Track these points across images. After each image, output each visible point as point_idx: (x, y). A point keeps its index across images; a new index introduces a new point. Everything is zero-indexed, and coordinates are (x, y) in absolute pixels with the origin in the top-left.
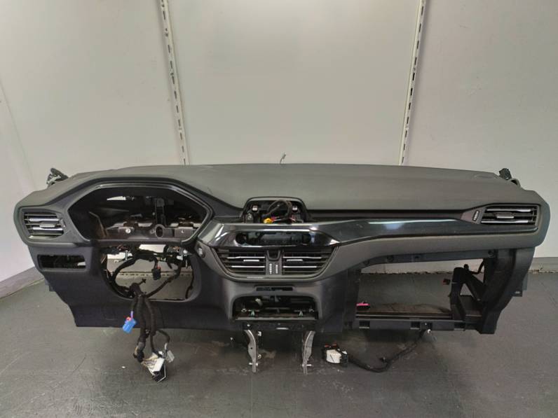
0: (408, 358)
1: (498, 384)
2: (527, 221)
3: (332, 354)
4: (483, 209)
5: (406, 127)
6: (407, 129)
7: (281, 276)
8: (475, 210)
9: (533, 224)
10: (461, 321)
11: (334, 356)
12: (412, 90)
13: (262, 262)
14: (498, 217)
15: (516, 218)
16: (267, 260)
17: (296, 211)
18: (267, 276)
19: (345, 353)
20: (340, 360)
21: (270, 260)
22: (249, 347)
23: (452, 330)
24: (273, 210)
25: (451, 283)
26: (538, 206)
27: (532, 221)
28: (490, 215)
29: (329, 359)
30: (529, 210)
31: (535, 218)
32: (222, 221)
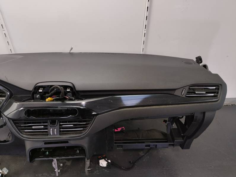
0: (144, 161)
1: (190, 174)
2: (213, 95)
3: (102, 162)
4: (187, 88)
5: (145, 31)
6: (145, 32)
7: (59, 136)
8: (183, 89)
9: (217, 96)
10: (173, 143)
11: (103, 163)
12: (148, 7)
13: (46, 127)
14: (196, 93)
15: (207, 93)
16: (49, 126)
17: (69, 92)
18: (49, 136)
19: (109, 161)
20: (107, 165)
21: (50, 126)
22: (53, 163)
23: (167, 147)
24: (53, 92)
25: (167, 122)
26: (220, 85)
27: (216, 94)
28: (191, 91)
29: (101, 165)
30: (215, 88)
31: (218, 93)
32: (17, 100)
